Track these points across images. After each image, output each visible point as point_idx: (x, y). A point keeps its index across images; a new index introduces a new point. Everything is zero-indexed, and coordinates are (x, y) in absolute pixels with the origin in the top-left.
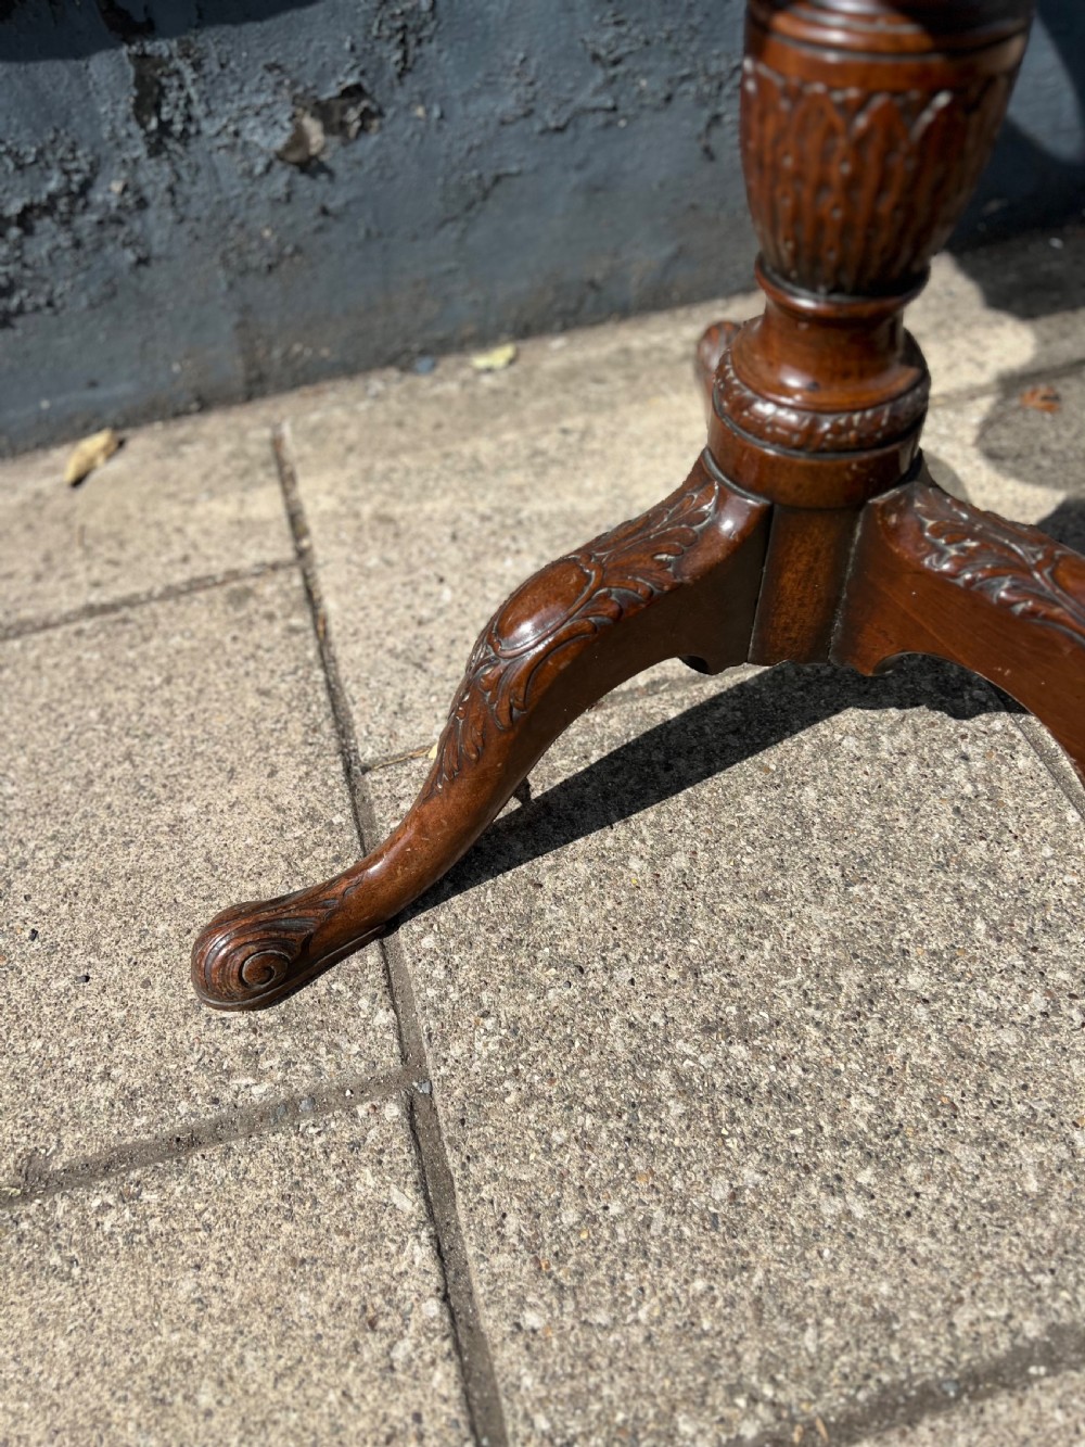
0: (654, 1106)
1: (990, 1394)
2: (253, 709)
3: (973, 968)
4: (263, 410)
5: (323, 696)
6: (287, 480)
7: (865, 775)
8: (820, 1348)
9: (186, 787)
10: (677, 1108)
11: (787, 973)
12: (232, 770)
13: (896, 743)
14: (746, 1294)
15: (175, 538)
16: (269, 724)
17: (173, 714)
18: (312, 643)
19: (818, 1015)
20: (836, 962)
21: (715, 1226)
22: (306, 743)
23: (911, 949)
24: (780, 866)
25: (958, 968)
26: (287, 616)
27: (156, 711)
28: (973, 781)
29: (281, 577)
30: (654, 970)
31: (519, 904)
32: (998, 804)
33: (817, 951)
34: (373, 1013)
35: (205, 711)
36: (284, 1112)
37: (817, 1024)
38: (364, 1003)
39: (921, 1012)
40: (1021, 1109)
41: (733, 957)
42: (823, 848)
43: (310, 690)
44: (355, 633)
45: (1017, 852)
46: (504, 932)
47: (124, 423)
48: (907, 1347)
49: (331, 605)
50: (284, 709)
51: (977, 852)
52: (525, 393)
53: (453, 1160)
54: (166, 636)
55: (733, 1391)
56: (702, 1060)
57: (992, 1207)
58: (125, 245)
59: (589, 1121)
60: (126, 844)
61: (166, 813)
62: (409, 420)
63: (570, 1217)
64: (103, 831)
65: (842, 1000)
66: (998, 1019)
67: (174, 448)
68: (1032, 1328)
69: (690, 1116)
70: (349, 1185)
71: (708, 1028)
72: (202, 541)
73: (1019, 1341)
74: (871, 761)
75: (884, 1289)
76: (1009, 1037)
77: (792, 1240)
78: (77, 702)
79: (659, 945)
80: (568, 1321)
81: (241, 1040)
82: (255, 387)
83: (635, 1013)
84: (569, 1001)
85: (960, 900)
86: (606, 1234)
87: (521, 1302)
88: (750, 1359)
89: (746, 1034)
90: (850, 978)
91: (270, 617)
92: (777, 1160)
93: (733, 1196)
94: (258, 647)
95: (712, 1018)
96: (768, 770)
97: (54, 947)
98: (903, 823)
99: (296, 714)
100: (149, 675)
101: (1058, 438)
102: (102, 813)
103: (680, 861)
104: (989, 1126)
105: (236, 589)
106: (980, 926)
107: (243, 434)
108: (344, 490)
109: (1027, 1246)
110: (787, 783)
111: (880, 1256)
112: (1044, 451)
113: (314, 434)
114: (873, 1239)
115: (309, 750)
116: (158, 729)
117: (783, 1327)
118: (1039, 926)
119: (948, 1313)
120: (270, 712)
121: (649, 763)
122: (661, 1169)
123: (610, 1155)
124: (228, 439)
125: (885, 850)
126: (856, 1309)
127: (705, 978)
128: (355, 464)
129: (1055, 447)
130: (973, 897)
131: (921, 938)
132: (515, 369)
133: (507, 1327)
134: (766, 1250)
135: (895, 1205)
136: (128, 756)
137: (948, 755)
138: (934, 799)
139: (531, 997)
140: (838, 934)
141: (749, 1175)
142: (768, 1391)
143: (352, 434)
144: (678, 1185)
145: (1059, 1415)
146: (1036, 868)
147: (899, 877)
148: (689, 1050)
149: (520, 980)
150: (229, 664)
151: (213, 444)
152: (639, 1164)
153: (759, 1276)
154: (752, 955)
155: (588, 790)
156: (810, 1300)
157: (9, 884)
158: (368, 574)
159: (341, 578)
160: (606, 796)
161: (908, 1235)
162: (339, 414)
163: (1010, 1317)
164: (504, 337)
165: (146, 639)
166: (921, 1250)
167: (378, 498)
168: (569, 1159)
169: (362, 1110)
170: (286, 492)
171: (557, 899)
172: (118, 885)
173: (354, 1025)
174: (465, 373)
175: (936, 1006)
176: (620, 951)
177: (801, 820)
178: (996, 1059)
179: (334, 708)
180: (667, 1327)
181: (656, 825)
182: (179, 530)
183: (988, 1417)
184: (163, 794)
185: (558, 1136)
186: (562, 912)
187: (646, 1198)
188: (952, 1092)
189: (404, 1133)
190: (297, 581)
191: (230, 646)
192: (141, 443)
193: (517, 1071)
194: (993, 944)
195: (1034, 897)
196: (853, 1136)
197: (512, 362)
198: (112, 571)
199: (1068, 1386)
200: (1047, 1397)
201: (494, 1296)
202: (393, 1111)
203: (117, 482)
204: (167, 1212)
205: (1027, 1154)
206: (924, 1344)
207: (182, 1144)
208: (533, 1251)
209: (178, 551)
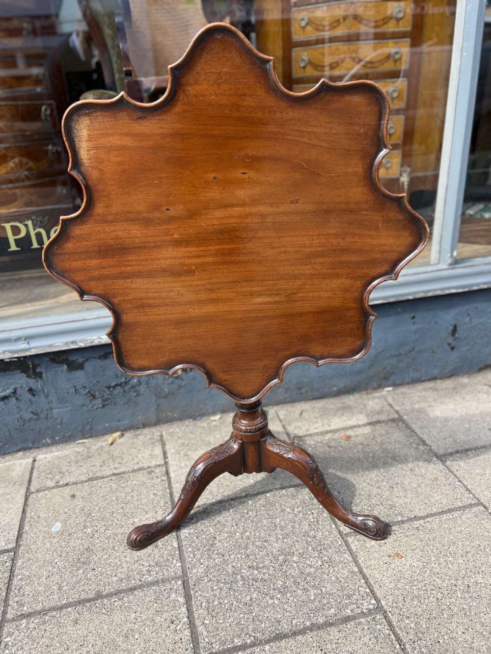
0: (236, 582)
1: (298, 635)
2: (152, 498)
3: (307, 556)
4: (158, 428)
5: (169, 496)
6: (163, 445)
7: (291, 516)
8: (265, 627)
9: (136, 515)
10: (241, 583)
11: (268, 557)
12: (147, 512)
13: (298, 510)
14: (251, 617)
15: (135, 458)
16: (156, 502)
17: (133, 499)
18: (167, 483)
19: (273, 565)
20: (279, 554)
21: (246, 605)
22: (164, 506)
23: (295, 552)
24: (269, 535)
25: (304, 556)
26: (161, 477)
27: (129, 498)
28: (313, 518)
29: (160, 468)
30: (239, 556)
31: (211, 542)
32: (318, 523)
33: (275, 552)
34: (177, 563)
35: (141, 498)
36: (156, 583)
37: (273, 567)
38: (175, 561)
39: (295, 565)
40: (313, 584)
41: (257, 553)
42: (279, 531)
43: (166, 494)
44: (177, 481)
45: (321, 533)
46: (207, 548)
47: (124, 430)
48: (282, 627)
49: (172, 475)
50: (159, 498)
51: (312, 533)
52: (223, 426)
53: (192, 592)
54: (132, 481)
55: (246, 634)
56: (248, 573)
57: (304, 602)
58: (135, 392)
59: (222, 585)
60: (122, 527)
61: (131, 520)
62: (194, 432)
63: (216, 603)
64: (116, 524)
65: (279, 562)
66: (311, 566)
67: (136, 436)
68: (308, 624)
69: (243, 584)
70: (169, 597)
71: (249, 567)
72: (142, 459)
73: (305, 626)
74: (292, 514)
75: (280, 616)
76: (312, 570)
77: (262, 608)
78: (110, 495)
79: (241, 551)
80: (214, 622)
81: (147, 568)
82: (158, 422)
83: (234, 564)
84: (220, 562)
85: (307, 543)
86: (223, 606)
87: (205, 619)
88: (251, 629)
89: (257, 569)
90: (281, 558)
91: (157, 477)
92: (261, 593)
93: (251, 599)
94: (154, 484)
95: (251, 565)
96: (269, 515)
97: (104, 549)
98: (297, 527)
99: (162, 500)
100: (128, 490)
101: (345, 444)
102: (116, 520)
103: (248, 534)
104: (305, 587)
105: (150, 471)
106: (310, 548)
107: (153, 434)
108: (177, 448)
109: (309, 609)
110: (273, 518)
111: (279, 610)
112: (341, 446)
113: (171, 434)
114: (278, 607)
115: (165, 507)
116: (130, 502)
117: (258, 623)
118: (323, 548)
119: (291, 621)
120: (156, 499)
121: (243, 513)
122: (236, 594)
123: (226, 591)
124: (149, 435)
125: (292, 532)
126: (273, 620)
127: (250, 557)
128: (180, 441)
129: (344, 446)
130: (310, 542)
131: (297, 550)
132: (221, 420)
133: (201, 623)
134: (256, 609)
135: (284, 601)
136: (122, 508)
137: (309, 513)
138: (304, 522)
139: (212, 561)
140: (280, 549)
141: (255, 595)
142: (253, 634)
143: (180, 435)
144: (239, 597)
145: (311, 639)
146: (324, 537)
147: (295, 538)
148: (245, 571)
149: (210, 557)
150: (147, 488)
151: (146, 435)
152: (232, 593)
153: (254, 614)
154: (261, 553)
155: (229, 518)
156: (264, 618)
157: (94, 535)
158: (181, 468)
159: (175, 469)
160: (233, 520)
161: (286, 607)
162: (177, 430)
163: (304, 621)
164: (218, 413)
165: (127, 482)
166: (288, 610)
167: (185, 450)
168: (217, 593)
169: (173, 582)
170: (163, 448)
171: (219, 541)
172: (119, 536)
173: (172, 566)
174: (209, 421)
175: (298, 564)
176: (232, 552)
177: (276, 526)
178: (309, 574)
179: (171, 499)
180: (234, 623)
181: (243, 526)
182: (136, 456)
183: (297, 639)
184: (130, 516)
185: (215, 588)
186: (220, 544)
187: (232, 600)
188: (299, 580)
189: (182, 587)
190: (164, 469)
191: (147, 484)
192: (128, 435)
193: (207, 575)
194: (312, 552)
195: (322, 543)
196: (277, 588)
197: (220, 419)
198: (120, 465)
199: (313, 634)
200: (309, 636)
201: (199, 618)
202: (180, 582)
203: (122, 444)
204: (129, 602)
205: (312, 592)
206: (286, 627)
207: (132, 589)
208: (208, 609)
209: (136, 461)
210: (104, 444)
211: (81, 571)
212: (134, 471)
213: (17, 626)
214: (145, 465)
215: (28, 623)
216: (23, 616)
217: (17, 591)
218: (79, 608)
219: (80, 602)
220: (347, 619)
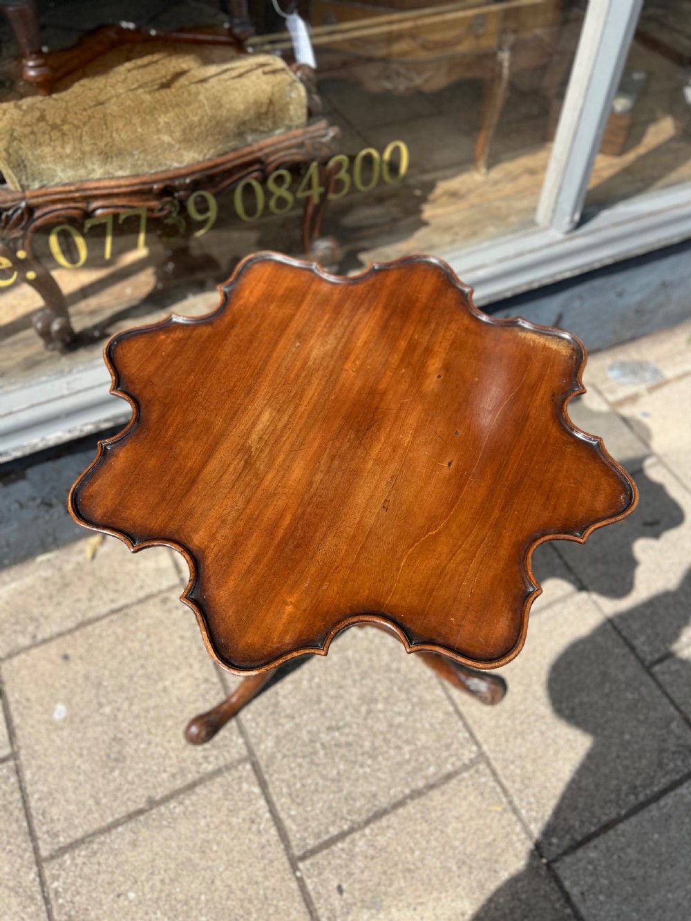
0: (316, 753)
1: (398, 808)
36: (218, 772)
38: (235, 737)
39: (381, 716)
48: (380, 802)
53: (267, 777)
54: (143, 619)
55: (341, 819)
56: (328, 738)
63: (298, 786)
66: (399, 714)
68: (407, 791)
69: (326, 754)
70: (241, 789)
71: (328, 729)
73: (404, 795)
76: (402, 719)
81: (202, 753)
89: (338, 728)
90: (364, 709)
94: (175, 620)
95: (329, 726)
104: (398, 743)
111: (373, 781)
114: (371, 777)
117: (351, 802)
126: (368, 795)
127: (326, 714)
131: (381, 694)
134: (347, 784)
135: (376, 768)
144: (324, 773)
145: (413, 810)
148: (324, 736)
157: (116, 716)
163: (402, 789)
168: (296, 771)
169: (240, 768)
173: (233, 744)
178: (399, 726)
183: (397, 813)
185: (293, 765)
189: (252, 772)
193: (280, 750)
196: (366, 752)
199: (415, 803)
200: (411, 808)
201: (283, 810)
202: (248, 767)
203: (108, 555)
204: (193, 805)
205: (407, 749)
206: (383, 800)
207: (192, 786)
208: (290, 795)
209: (138, 584)
210: (80, 558)
211: (116, 773)
212: (140, 601)
213: (61, 865)
214: (155, 589)
215: (73, 859)
216: (63, 850)
217: (41, 818)
218: (131, 825)
219: (130, 817)
220: (449, 777)
